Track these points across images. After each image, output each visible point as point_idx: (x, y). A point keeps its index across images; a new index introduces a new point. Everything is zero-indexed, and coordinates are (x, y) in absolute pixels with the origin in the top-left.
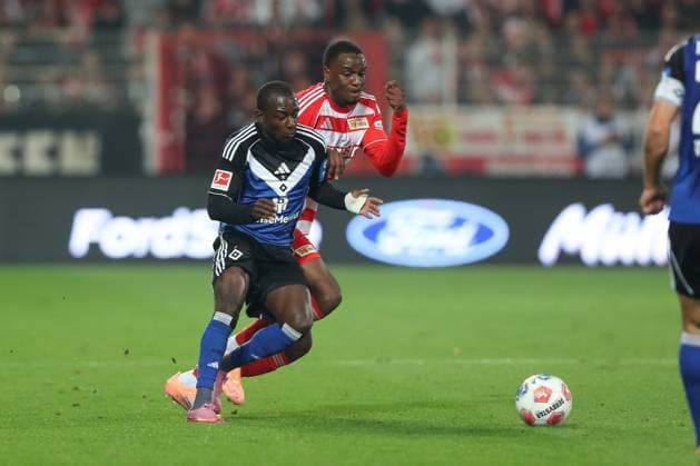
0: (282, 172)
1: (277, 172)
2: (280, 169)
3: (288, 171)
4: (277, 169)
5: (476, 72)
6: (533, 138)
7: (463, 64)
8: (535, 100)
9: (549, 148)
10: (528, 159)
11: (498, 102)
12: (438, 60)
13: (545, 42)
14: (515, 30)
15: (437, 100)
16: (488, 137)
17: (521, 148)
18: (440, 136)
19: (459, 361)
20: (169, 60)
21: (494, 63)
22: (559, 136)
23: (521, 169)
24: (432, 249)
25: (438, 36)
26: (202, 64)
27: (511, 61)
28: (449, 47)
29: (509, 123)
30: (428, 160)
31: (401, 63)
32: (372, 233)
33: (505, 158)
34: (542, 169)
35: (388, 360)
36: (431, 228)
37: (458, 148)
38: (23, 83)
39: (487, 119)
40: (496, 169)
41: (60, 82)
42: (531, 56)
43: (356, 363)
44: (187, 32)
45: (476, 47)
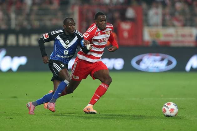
0: (67, 42)
1: (65, 42)
2: (67, 41)
3: (69, 42)
4: (66, 41)
5: (168, 18)
6: (183, 36)
7: (164, 15)
8: (184, 25)
9: (188, 39)
10: (182, 42)
11: (174, 26)
12: (157, 14)
13: (187, 9)
14: (179, 5)
15: (156, 25)
16: (171, 35)
17: (180, 39)
18: (157, 35)
19: (163, 99)
20: (81, 14)
21: (172, 15)
22: (191, 36)
23: (180, 45)
24: (155, 67)
25: (157, 7)
26: (90, 15)
27: (177, 14)
28: (160, 10)
29: (177, 32)
30: (154, 42)
31: (146, 15)
32: (138, 62)
33: (176, 41)
34: (186, 44)
35: (143, 98)
36: (155, 61)
37: (162, 39)
38: (40, 20)
39: (171, 31)
40: (173, 44)
41: (51, 20)
42: (183, 12)
43: (134, 99)
44: (86, 6)
45: (168, 10)
